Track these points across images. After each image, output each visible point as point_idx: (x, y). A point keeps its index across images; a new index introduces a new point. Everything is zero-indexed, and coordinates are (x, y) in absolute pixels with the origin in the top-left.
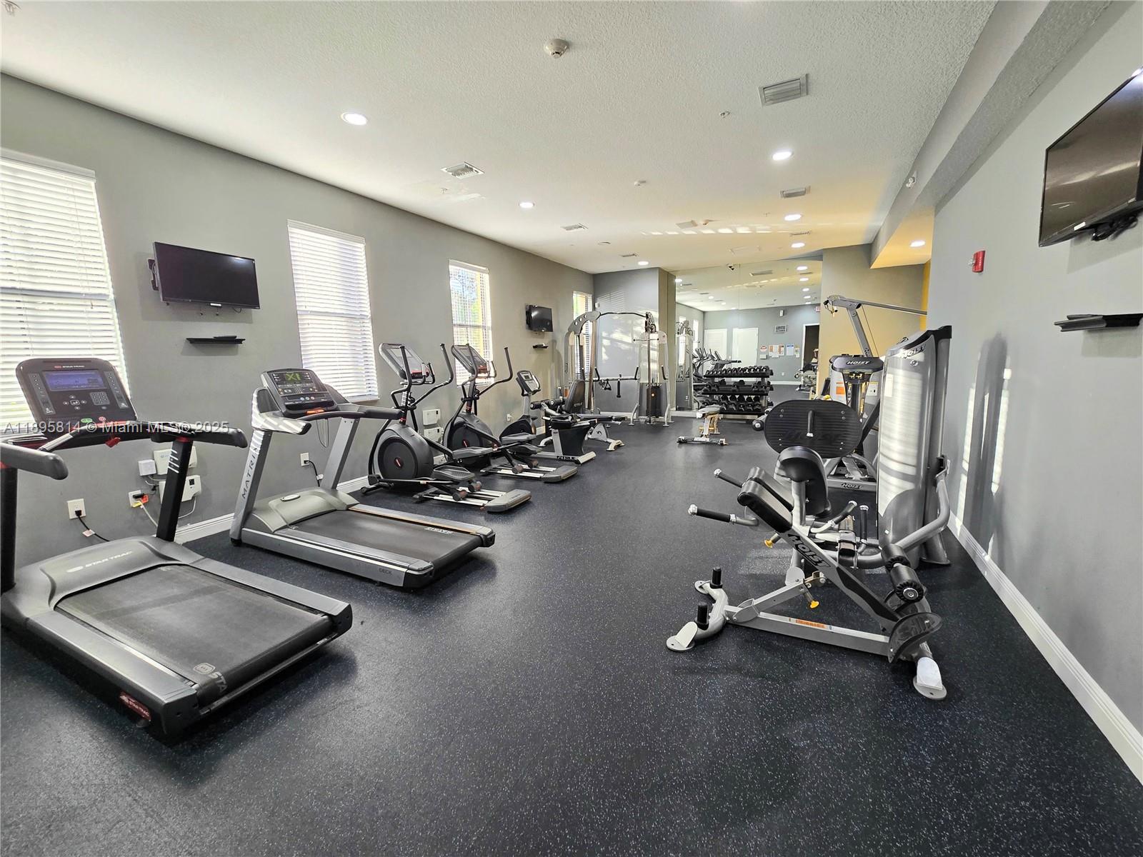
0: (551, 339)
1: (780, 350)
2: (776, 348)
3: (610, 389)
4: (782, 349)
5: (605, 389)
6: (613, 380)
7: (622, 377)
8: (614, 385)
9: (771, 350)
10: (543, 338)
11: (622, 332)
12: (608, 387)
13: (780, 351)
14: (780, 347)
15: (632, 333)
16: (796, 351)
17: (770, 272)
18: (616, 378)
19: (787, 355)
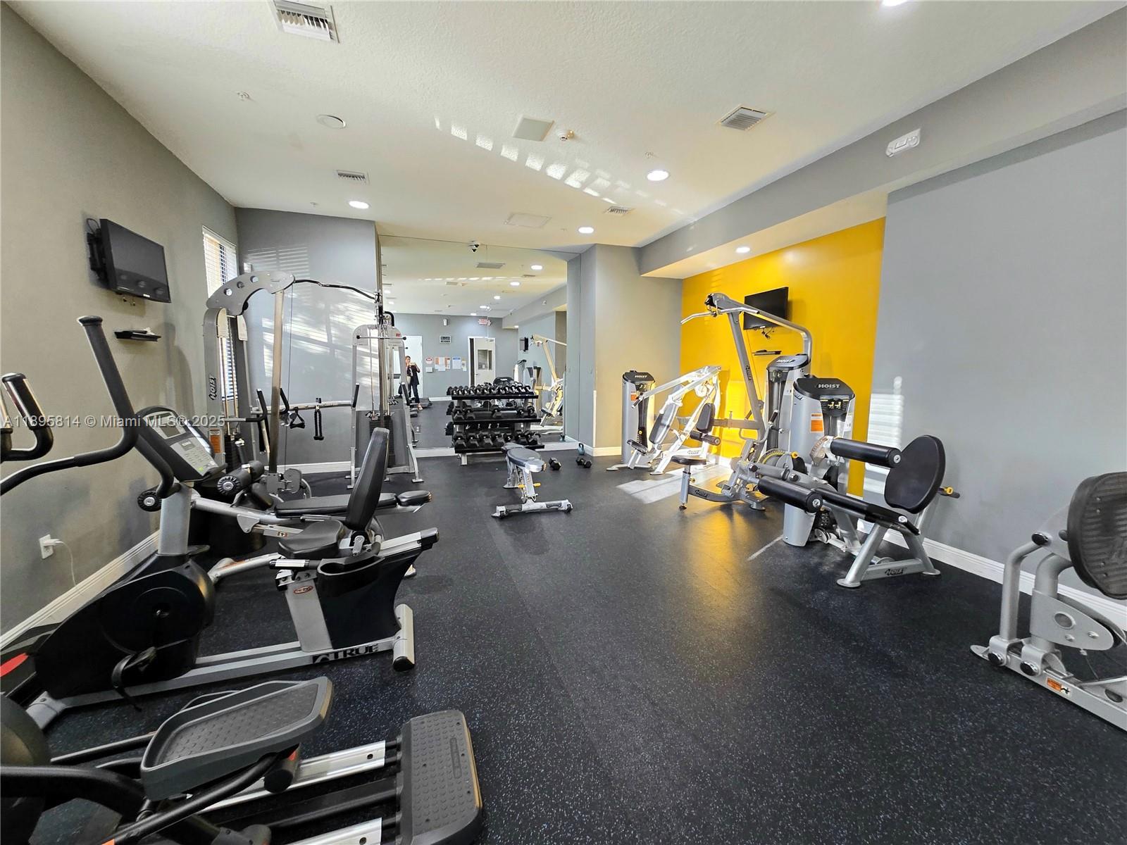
0: (161, 320)
1: (446, 362)
2: (442, 360)
3: (302, 426)
4: (449, 361)
5: (292, 426)
6: (307, 408)
7: (323, 403)
8: (308, 417)
9: (437, 363)
10: (142, 314)
11: (308, 323)
12: (297, 421)
13: (446, 365)
14: (446, 360)
15: (328, 325)
16: (463, 365)
17: (498, 266)
18: (311, 405)
19: (453, 368)
